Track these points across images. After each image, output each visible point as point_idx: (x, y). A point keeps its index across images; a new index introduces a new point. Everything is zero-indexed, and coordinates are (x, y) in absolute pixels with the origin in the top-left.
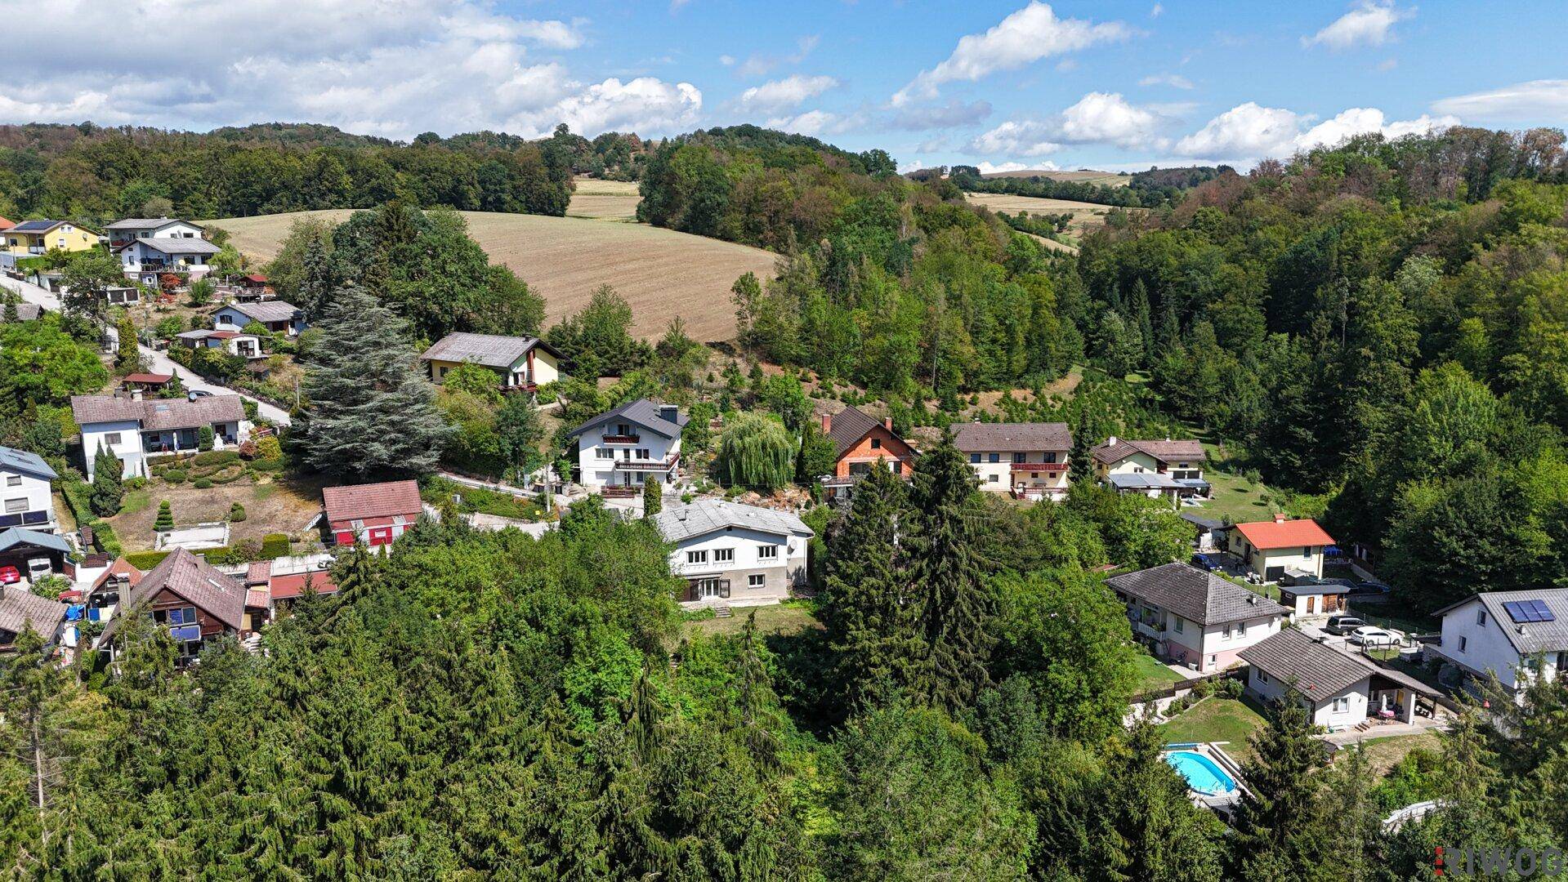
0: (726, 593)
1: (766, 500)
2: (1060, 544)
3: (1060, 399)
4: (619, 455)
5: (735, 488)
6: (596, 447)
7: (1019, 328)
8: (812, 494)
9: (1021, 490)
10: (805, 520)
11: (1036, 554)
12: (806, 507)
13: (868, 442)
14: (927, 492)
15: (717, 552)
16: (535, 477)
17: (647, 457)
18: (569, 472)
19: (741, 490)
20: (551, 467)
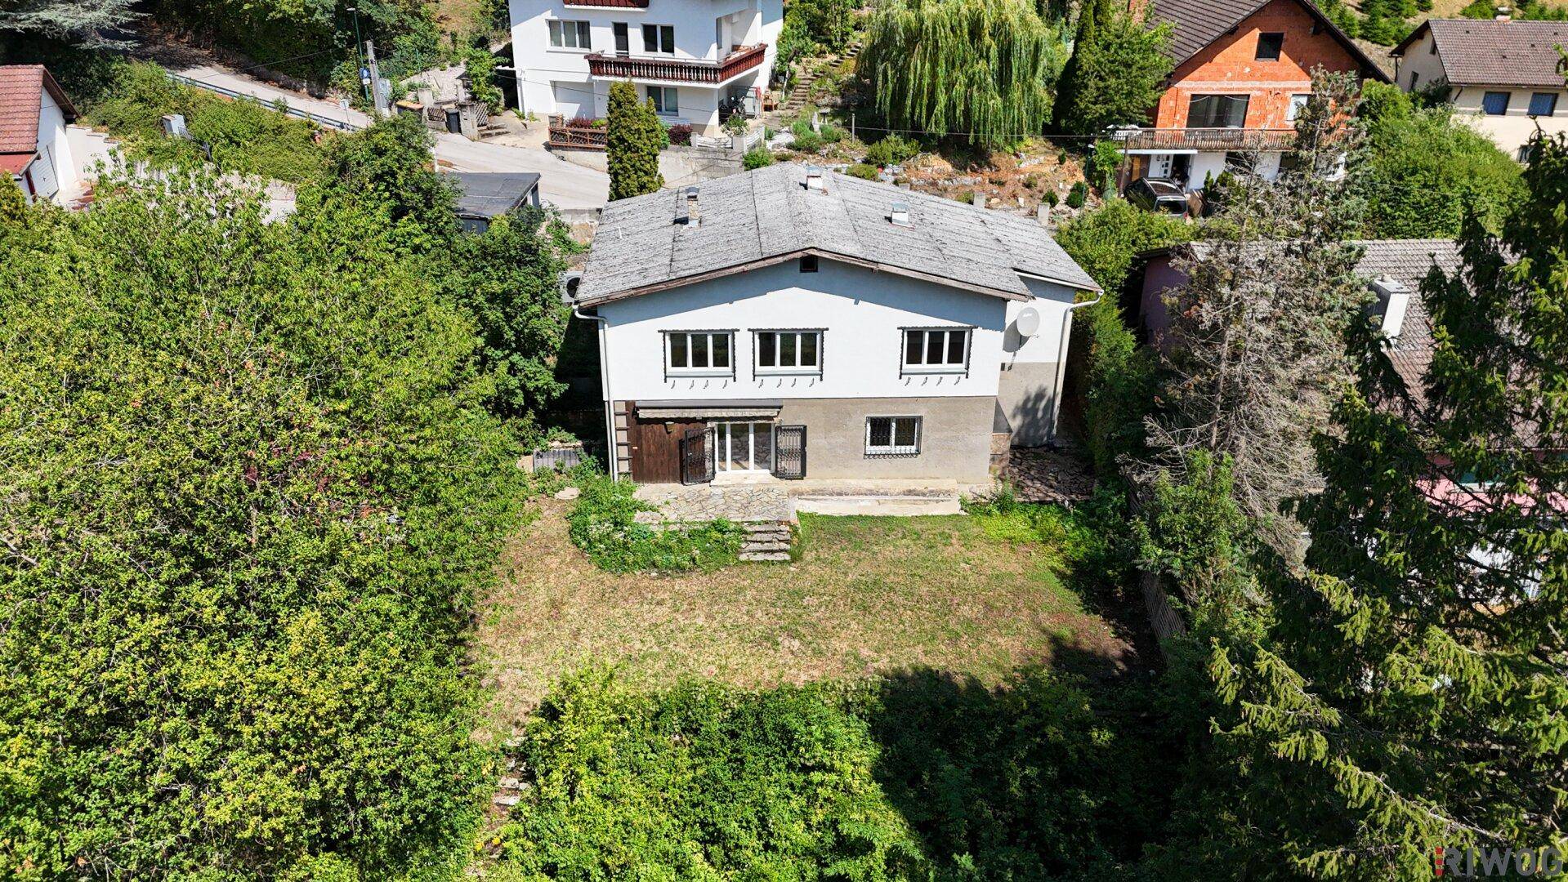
0: (794, 466)
1: (967, 179)
4: (603, 41)
5: (890, 143)
6: (548, 15)
8: (1090, 170)
10: (1069, 240)
12: (1072, 202)
13: (1250, 41)
15: (766, 338)
16: (412, 87)
17: (669, 48)
18: (494, 81)
19: (905, 148)
20: (461, 69)
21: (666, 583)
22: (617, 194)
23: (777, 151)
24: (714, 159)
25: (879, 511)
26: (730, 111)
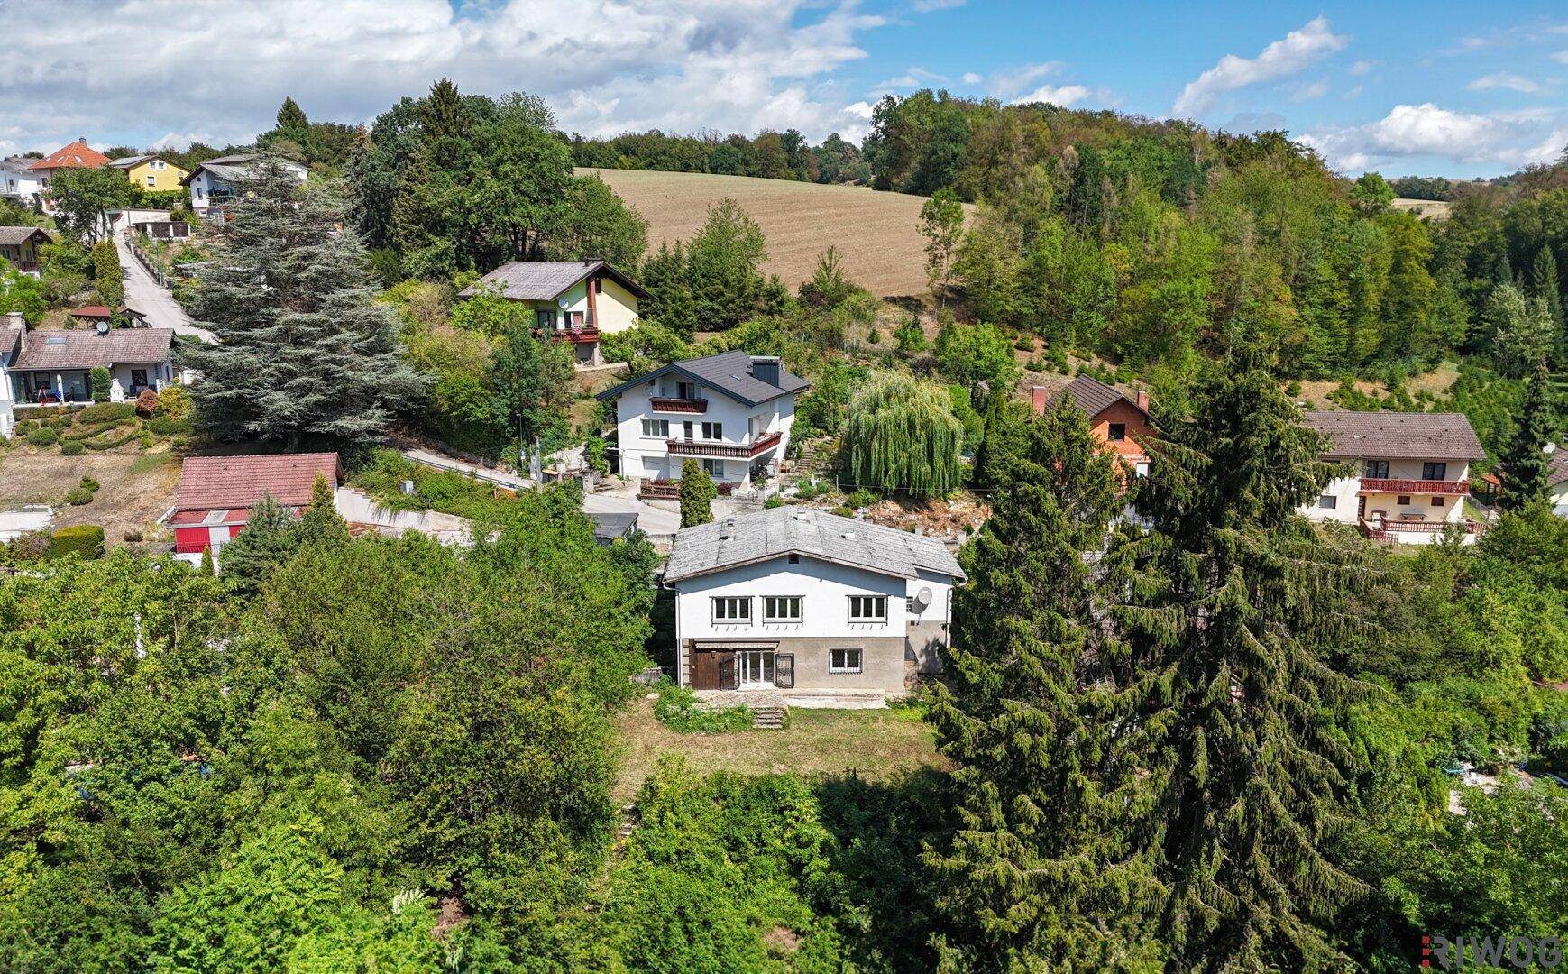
0: (786, 680)
1: (913, 517)
2: (1483, 627)
3: (1431, 399)
4: (677, 432)
5: (863, 493)
6: (642, 417)
7: (1370, 286)
9: (1378, 525)
11: (1432, 647)
12: (983, 532)
13: (1103, 428)
14: (1184, 489)
15: (770, 601)
16: (551, 461)
17: (718, 436)
18: (604, 457)
19: (870, 496)
20: (582, 448)
21: (711, 738)
22: (685, 525)
23: (787, 499)
24: (747, 504)
25: (837, 706)
26: (758, 474)
